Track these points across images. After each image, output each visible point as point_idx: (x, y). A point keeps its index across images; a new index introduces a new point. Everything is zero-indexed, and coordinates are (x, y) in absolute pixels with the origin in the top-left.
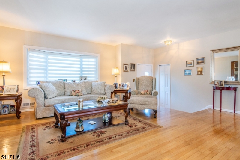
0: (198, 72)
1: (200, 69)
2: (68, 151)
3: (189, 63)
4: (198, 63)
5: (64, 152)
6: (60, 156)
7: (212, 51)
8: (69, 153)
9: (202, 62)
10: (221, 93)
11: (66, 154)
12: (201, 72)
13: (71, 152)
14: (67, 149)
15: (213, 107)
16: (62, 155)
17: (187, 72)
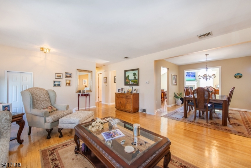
0: (67, 84)
1: (68, 82)
2: (176, 162)
3: (58, 76)
4: (66, 76)
5: (179, 165)
6: (185, 165)
7: (77, 70)
8: (177, 161)
9: (70, 77)
10: (86, 98)
11: (180, 162)
12: (69, 84)
13: (176, 160)
14: (174, 165)
15: (78, 108)
16: (183, 164)
17: (56, 83)
